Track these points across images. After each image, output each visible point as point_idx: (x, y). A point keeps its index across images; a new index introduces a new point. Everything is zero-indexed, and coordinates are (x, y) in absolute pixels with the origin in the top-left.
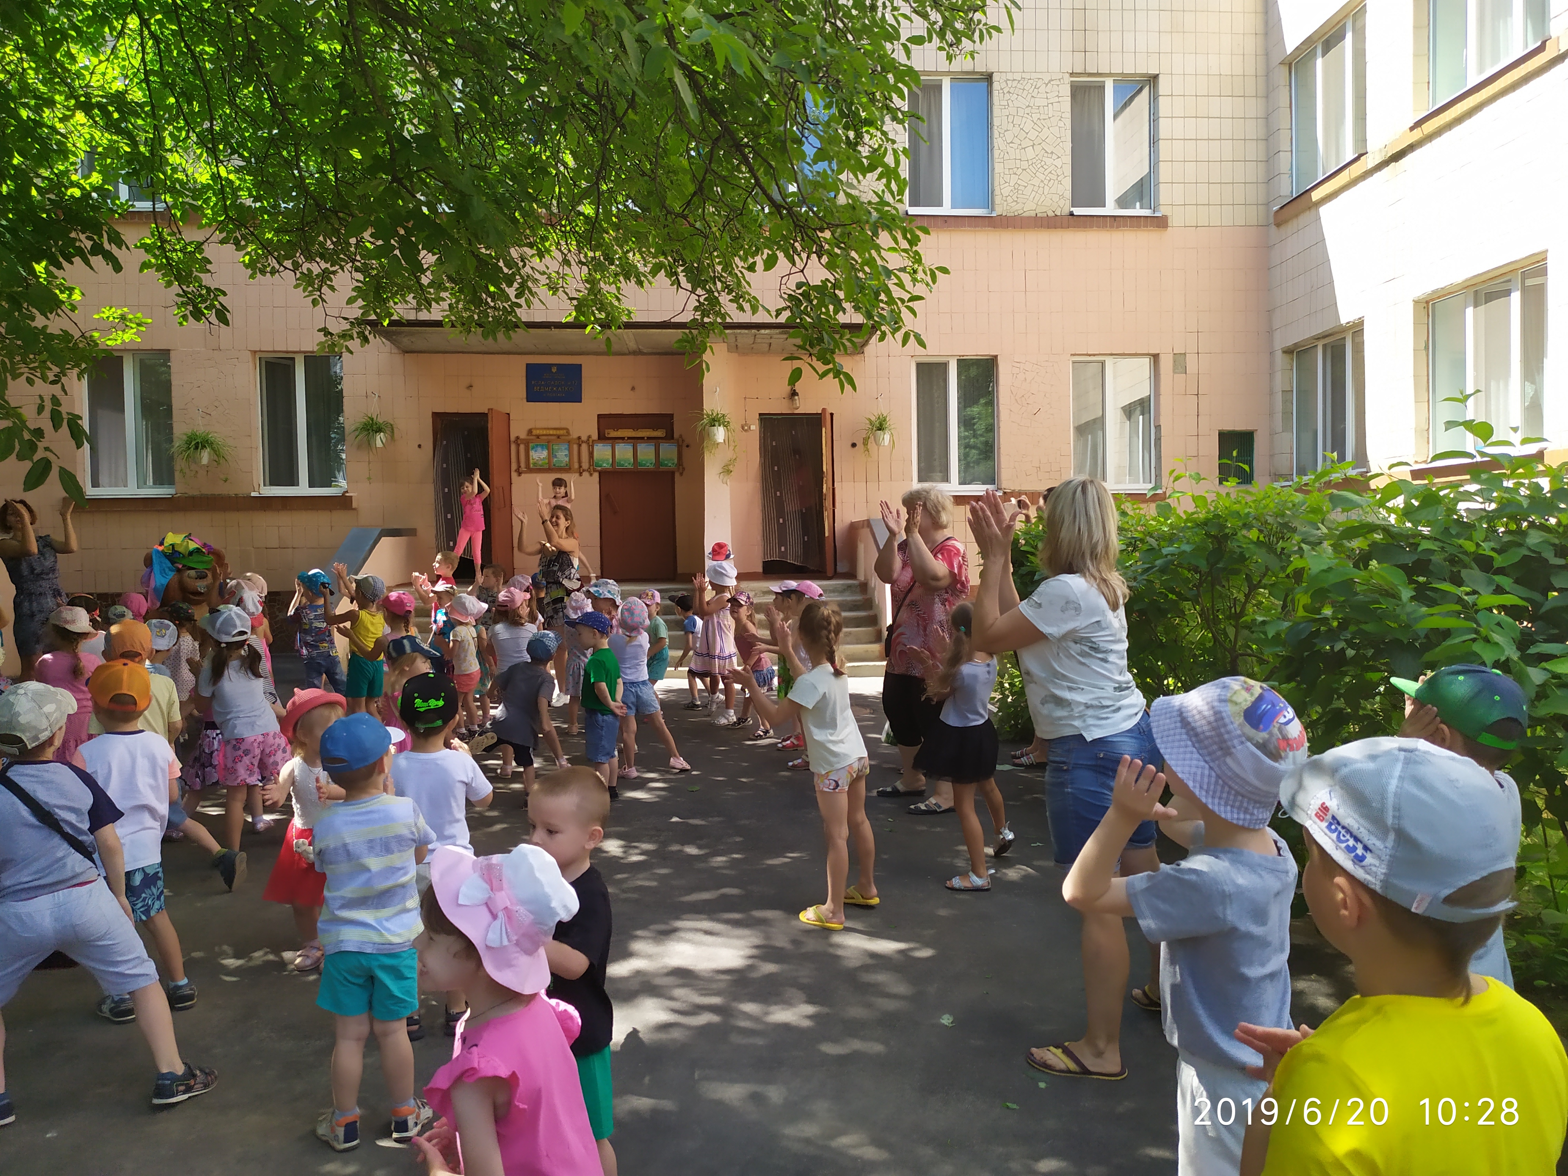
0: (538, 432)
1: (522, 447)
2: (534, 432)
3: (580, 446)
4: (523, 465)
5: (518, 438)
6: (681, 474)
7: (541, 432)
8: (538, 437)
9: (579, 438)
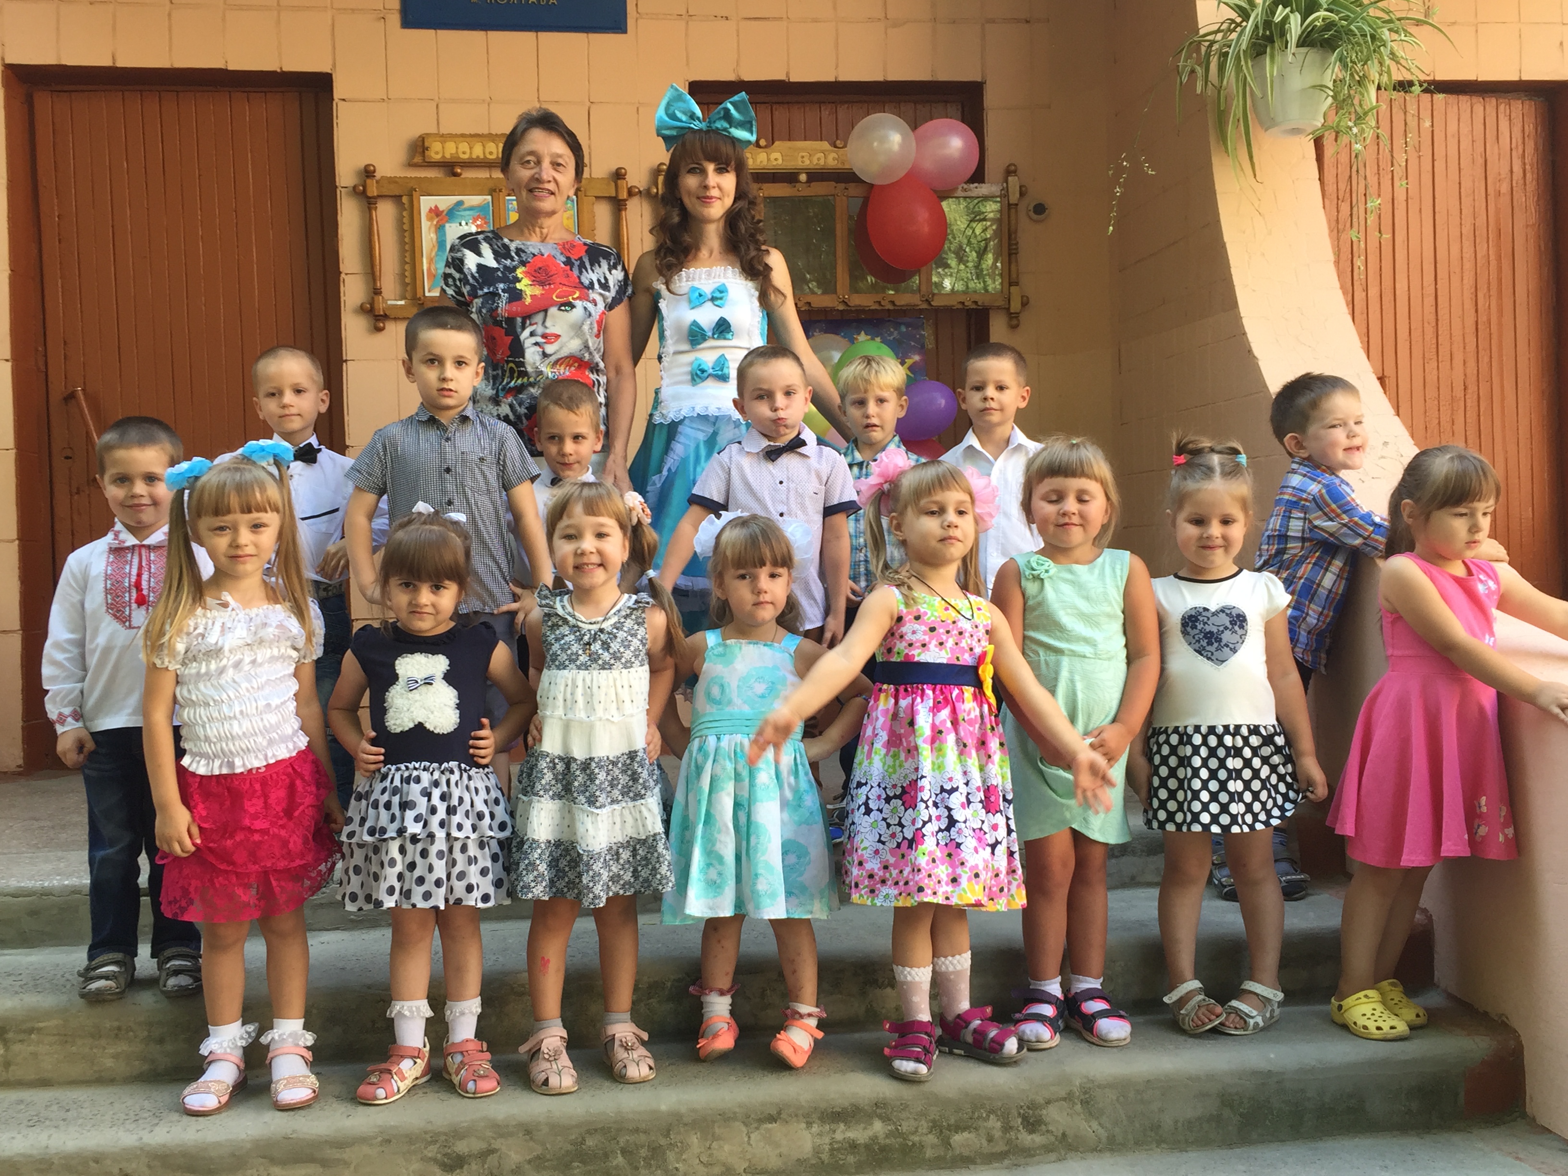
0: (450, 150)
1: (386, 213)
2: (436, 152)
3: (618, 205)
4: (389, 283)
5: (368, 172)
6: (1014, 321)
7: (463, 151)
8: (451, 167)
9: (618, 175)
